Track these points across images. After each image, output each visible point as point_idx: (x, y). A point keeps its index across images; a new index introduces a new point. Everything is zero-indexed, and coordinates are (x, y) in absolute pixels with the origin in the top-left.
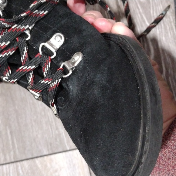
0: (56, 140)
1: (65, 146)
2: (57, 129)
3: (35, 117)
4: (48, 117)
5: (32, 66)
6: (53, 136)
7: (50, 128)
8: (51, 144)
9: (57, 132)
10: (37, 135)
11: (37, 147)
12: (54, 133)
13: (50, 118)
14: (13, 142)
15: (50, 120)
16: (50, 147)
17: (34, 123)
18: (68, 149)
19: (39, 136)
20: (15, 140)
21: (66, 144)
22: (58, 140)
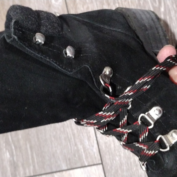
0: (75, 155)
1: (84, 161)
2: (76, 145)
3: (54, 133)
4: (67, 133)
5: (129, 130)
6: (71, 152)
7: (69, 144)
8: (69, 160)
9: (76, 148)
10: (56, 151)
11: (56, 162)
12: (72, 149)
13: (69, 134)
14: (32, 157)
15: (69, 136)
16: (68, 162)
17: (53, 139)
18: (87, 164)
19: (58, 152)
20: (34, 155)
21: (85, 160)
22: (77, 156)
